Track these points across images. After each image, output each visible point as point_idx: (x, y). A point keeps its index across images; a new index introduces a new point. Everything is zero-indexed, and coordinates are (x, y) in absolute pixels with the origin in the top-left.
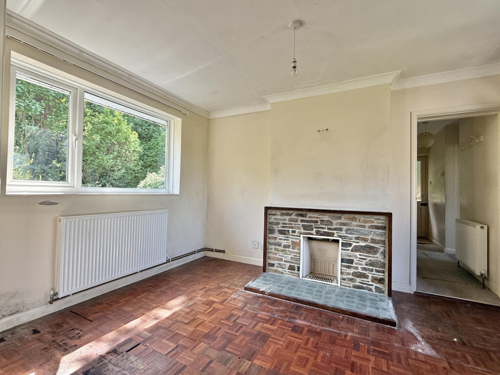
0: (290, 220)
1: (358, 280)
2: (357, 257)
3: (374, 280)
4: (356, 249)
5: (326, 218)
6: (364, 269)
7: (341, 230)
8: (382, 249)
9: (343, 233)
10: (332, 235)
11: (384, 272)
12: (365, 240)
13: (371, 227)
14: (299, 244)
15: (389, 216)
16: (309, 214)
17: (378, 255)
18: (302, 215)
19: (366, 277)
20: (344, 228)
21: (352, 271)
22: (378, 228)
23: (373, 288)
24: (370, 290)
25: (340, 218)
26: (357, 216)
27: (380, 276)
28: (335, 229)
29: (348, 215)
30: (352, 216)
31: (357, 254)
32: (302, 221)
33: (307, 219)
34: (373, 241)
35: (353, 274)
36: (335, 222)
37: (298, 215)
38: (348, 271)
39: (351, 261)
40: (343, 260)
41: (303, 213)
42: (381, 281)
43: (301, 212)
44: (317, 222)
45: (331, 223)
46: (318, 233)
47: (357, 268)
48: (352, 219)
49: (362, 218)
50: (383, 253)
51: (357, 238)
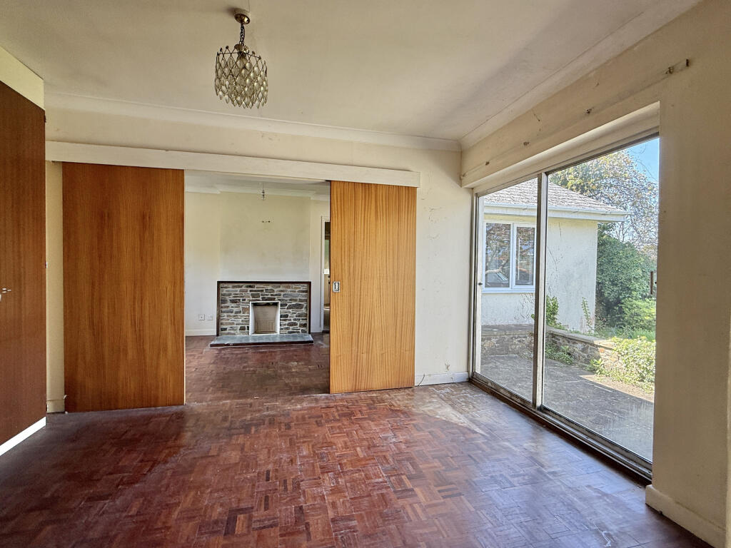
0: (240, 291)
1: (291, 328)
2: (290, 312)
3: (301, 325)
4: (290, 307)
5: (269, 287)
6: (295, 320)
7: (280, 295)
8: (305, 305)
9: (282, 297)
10: (274, 299)
11: (306, 319)
12: (296, 300)
13: (299, 291)
14: (248, 309)
15: (309, 283)
16: (257, 286)
17: (303, 309)
18: (250, 287)
19: (295, 324)
20: (282, 293)
21: (287, 322)
22: (303, 292)
23: (300, 331)
24: (298, 332)
25: (280, 287)
26: (290, 285)
27: (304, 322)
28: (276, 295)
29: (285, 285)
30: (287, 285)
31: (291, 310)
32: (251, 291)
33: (255, 289)
34: (301, 300)
35: (288, 325)
36: (276, 290)
37: (247, 287)
38: (285, 323)
39: (287, 316)
40: (281, 317)
41: (251, 284)
42: (305, 325)
43: (250, 284)
44: (262, 291)
45: (273, 291)
46: (263, 299)
47: (290, 320)
48: (287, 287)
49: (294, 286)
50: (306, 308)
51: (290, 300)
